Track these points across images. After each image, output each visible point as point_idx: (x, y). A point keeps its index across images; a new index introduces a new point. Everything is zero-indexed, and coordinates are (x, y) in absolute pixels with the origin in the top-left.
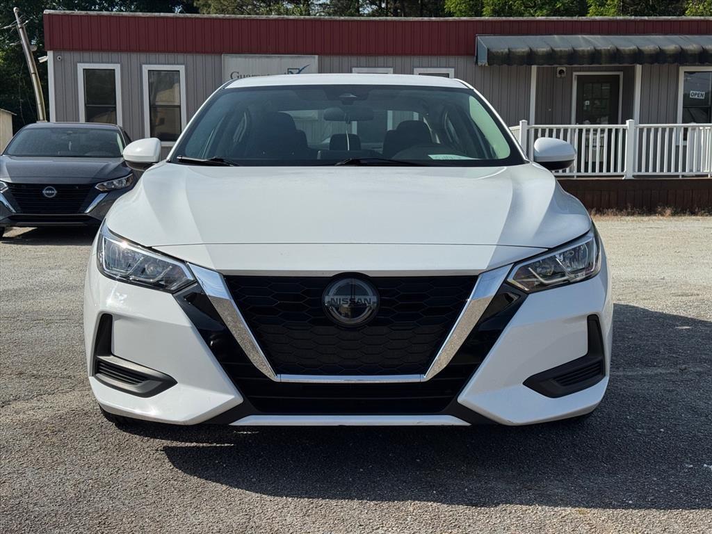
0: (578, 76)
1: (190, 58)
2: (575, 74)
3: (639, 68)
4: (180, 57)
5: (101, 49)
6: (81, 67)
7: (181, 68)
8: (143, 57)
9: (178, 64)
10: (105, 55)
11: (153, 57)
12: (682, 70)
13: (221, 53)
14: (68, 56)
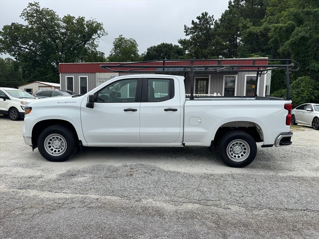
0: (196, 78)
1: (89, 74)
2: (195, 78)
3: (210, 75)
4: (87, 74)
5: (70, 73)
6: (66, 77)
7: (87, 77)
8: (79, 74)
9: (86, 75)
10: (71, 74)
11: (81, 74)
12: (224, 76)
13: (95, 73)
14: (64, 74)
